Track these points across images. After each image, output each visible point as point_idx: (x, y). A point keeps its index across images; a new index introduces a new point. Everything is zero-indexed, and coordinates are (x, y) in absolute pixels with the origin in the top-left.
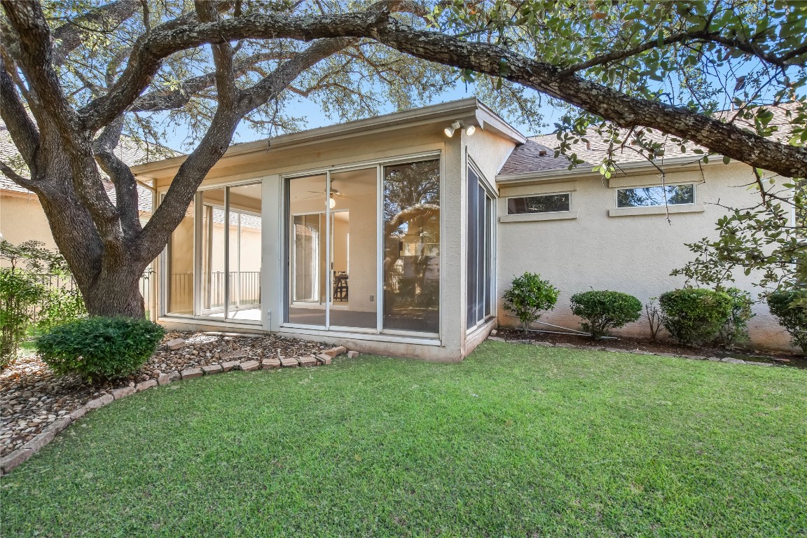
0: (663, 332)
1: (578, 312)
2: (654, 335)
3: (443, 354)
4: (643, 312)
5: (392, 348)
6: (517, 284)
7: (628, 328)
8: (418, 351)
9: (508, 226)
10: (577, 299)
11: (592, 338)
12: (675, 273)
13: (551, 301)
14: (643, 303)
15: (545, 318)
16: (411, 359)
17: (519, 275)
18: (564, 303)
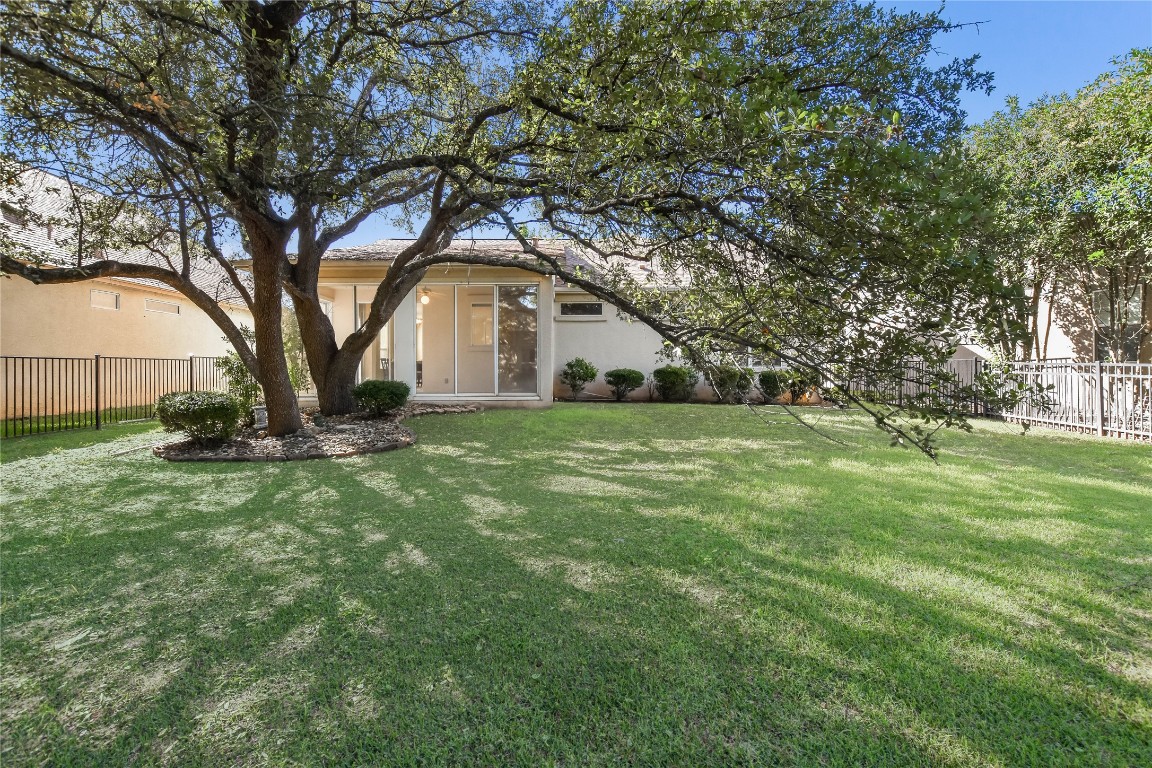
0: (656, 394)
1: (609, 382)
2: (651, 397)
3: (541, 404)
4: (645, 381)
5: (508, 404)
6: (570, 365)
7: (637, 392)
8: (525, 404)
9: (561, 324)
10: (609, 374)
11: (619, 398)
12: (657, 353)
13: (593, 376)
14: (646, 377)
15: (589, 387)
16: (520, 407)
17: (572, 359)
18: (601, 378)
